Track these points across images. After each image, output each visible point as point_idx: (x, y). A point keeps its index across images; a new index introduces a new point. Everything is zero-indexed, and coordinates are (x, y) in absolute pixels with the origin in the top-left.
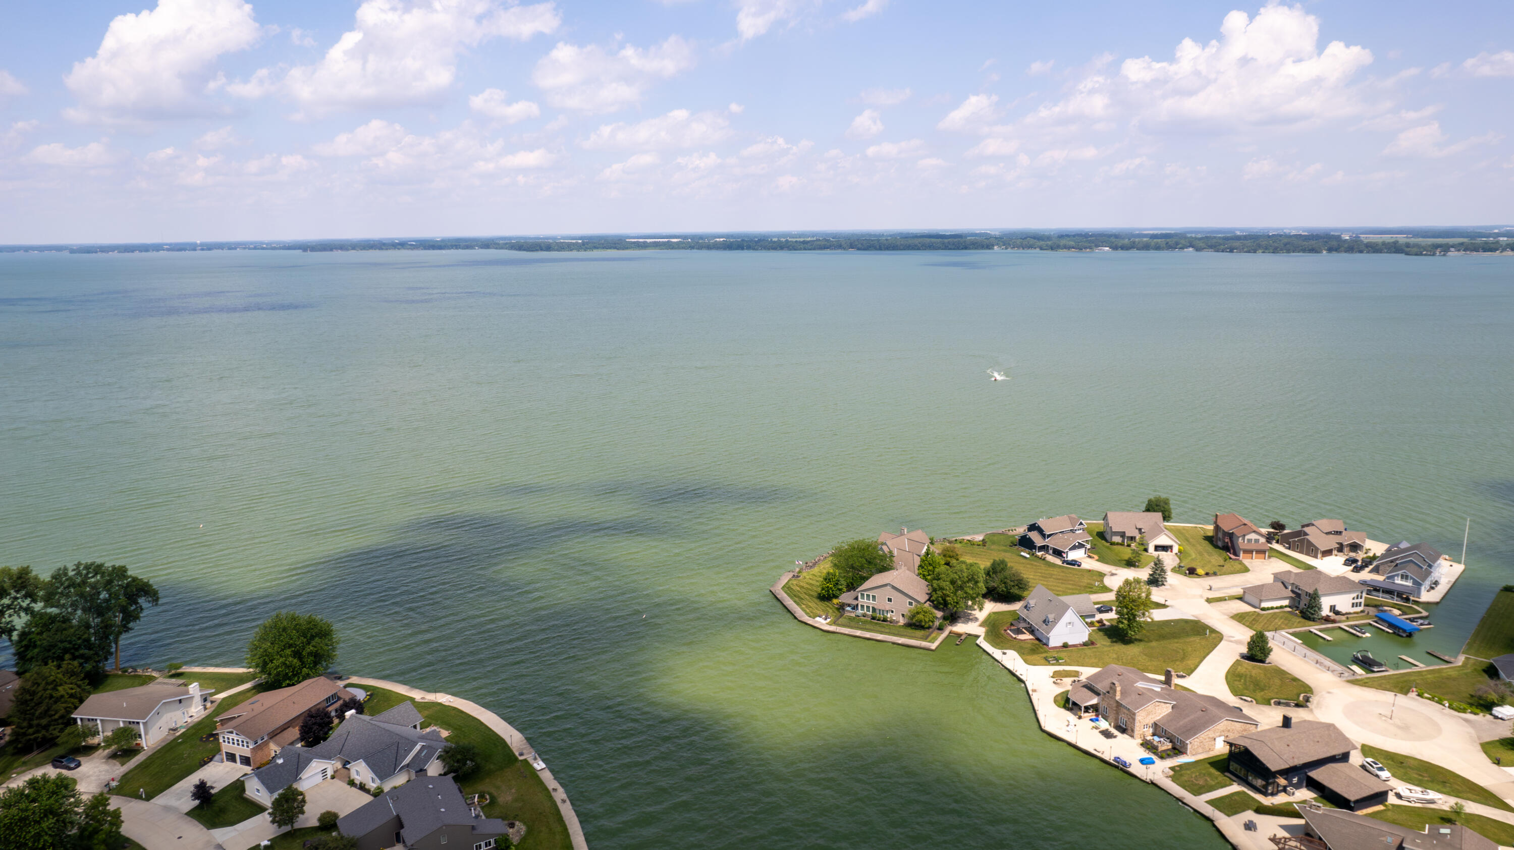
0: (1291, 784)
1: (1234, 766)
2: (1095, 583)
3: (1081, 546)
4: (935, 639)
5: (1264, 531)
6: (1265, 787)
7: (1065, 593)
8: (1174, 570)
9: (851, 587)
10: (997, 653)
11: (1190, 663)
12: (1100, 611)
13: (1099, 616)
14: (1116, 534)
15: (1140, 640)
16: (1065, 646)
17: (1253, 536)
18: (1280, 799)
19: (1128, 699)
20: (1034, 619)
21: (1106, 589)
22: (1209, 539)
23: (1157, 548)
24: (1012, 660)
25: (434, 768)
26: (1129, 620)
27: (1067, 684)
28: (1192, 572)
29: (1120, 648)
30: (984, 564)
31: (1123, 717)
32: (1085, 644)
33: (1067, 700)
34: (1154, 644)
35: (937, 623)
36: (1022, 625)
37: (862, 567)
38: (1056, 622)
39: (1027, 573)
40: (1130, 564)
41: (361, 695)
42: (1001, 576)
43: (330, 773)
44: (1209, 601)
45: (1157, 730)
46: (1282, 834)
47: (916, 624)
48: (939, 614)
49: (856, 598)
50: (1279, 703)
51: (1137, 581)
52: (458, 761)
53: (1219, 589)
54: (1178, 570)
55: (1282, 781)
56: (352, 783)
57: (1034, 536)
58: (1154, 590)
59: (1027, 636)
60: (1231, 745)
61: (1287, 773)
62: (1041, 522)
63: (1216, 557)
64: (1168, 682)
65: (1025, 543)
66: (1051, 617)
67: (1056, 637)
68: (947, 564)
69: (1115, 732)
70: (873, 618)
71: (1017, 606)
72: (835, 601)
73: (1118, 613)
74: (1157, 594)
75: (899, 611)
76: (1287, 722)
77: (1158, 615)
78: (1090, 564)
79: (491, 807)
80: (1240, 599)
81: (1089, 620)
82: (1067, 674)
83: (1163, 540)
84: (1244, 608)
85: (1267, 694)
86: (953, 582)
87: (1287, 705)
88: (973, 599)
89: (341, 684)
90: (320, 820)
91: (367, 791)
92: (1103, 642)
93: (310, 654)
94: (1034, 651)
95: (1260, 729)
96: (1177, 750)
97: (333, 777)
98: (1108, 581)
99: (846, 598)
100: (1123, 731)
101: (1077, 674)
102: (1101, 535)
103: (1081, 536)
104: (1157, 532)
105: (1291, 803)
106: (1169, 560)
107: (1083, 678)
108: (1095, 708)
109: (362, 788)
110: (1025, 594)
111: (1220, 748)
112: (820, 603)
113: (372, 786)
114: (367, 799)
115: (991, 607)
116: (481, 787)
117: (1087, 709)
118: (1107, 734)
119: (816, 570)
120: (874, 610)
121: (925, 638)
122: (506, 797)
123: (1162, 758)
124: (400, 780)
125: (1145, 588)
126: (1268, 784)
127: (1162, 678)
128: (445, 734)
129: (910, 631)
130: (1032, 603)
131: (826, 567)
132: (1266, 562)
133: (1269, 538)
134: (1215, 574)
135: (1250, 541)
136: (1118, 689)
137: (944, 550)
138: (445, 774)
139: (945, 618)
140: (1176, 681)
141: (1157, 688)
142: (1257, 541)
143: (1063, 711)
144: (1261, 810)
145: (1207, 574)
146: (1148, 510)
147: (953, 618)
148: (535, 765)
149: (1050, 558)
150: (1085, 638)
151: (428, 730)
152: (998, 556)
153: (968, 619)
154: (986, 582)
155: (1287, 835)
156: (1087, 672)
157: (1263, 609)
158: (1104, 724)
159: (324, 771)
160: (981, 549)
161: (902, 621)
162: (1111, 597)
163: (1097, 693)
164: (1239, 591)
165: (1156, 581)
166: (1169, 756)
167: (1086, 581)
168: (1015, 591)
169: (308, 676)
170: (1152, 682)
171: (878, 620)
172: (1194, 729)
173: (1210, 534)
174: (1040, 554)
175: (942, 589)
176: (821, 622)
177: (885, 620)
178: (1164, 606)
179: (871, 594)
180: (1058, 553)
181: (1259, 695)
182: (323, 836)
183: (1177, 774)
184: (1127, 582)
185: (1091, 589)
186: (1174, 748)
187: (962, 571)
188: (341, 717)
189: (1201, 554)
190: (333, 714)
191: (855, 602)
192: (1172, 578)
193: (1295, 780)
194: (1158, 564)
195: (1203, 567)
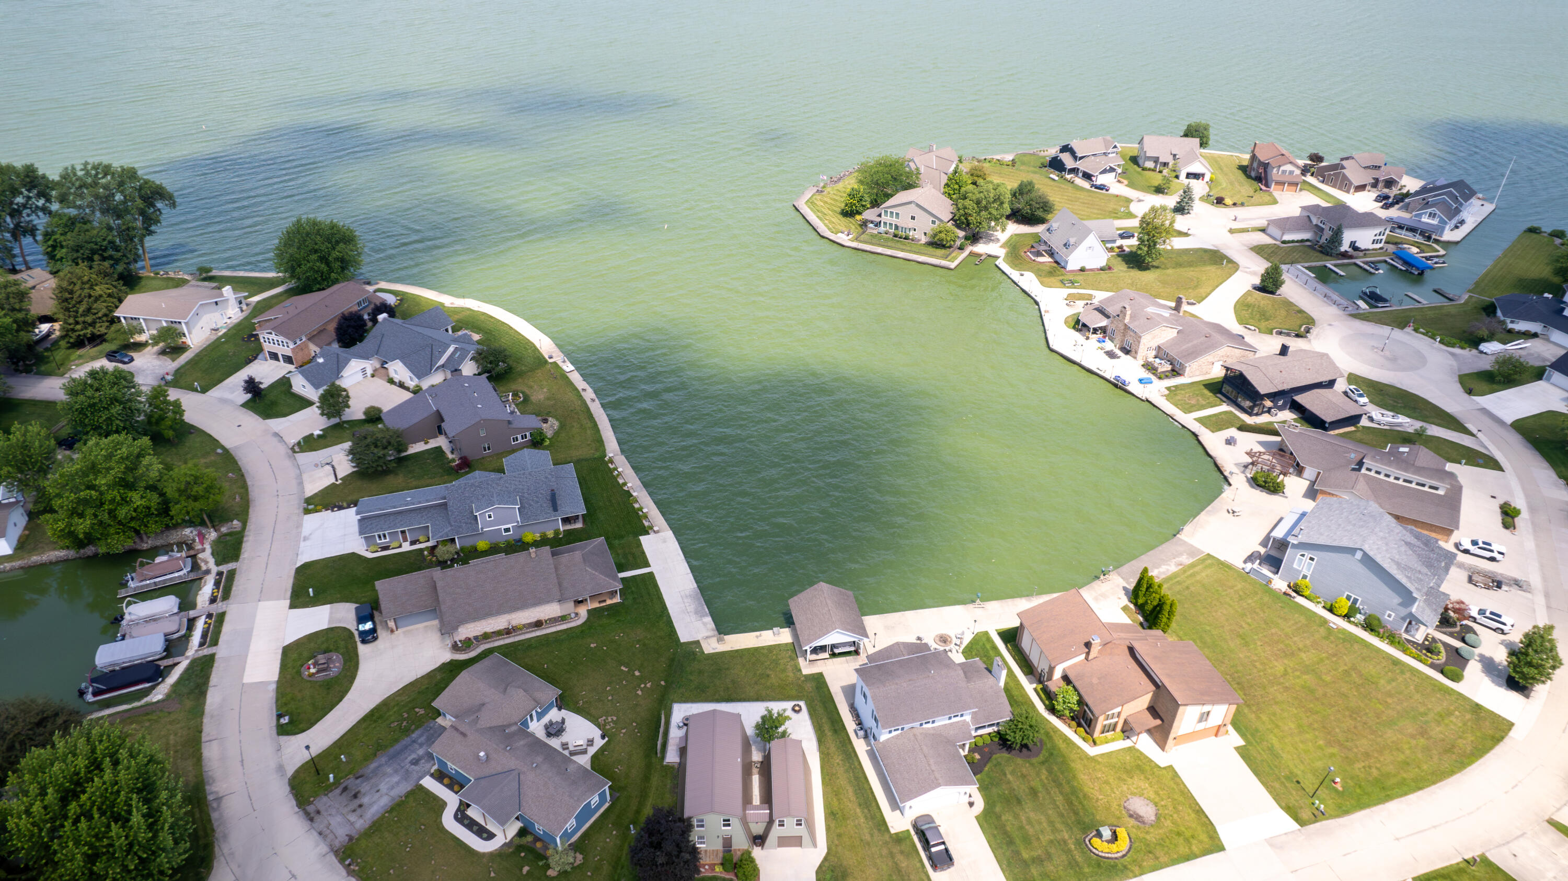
0: (1276, 406)
1: (1226, 388)
2: (1121, 207)
3: (1112, 170)
4: (955, 258)
5: (1301, 163)
6: (1252, 408)
7: (1089, 218)
8: (1202, 199)
9: (875, 204)
10: (1014, 274)
11: (1202, 291)
12: (1122, 236)
13: (1120, 242)
14: (1149, 158)
15: (1157, 267)
16: (1082, 270)
17: (1289, 167)
18: (1264, 419)
19: (1136, 323)
20: (1056, 243)
21: (1131, 215)
22: (1243, 169)
23: (1189, 175)
24: (1028, 281)
25: (469, 368)
26: (1149, 246)
27: (1079, 306)
28: (1220, 201)
29: (1136, 274)
30: (1010, 184)
31: (1130, 339)
32: (1102, 269)
33: (1078, 321)
34: (1170, 271)
35: (958, 243)
36: (1042, 248)
37: (887, 184)
38: (1076, 245)
39: (1054, 197)
40: (1159, 190)
41: (391, 300)
42: (1027, 197)
43: (369, 372)
44: (1231, 231)
45: (1160, 353)
46: (1259, 448)
47: (937, 243)
48: (961, 234)
49: (880, 215)
50: (1280, 333)
51: (1164, 208)
52: (491, 363)
53: (1244, 220)
54: (1206, 198)
55: (1268, 403)
56: (391, 381)
57: (1066, 159)
58: (1179, 218)
59: (1046, 259)
60: (1227, 369)
61: (1273, 396)
62: (1075, 144)
63: (1247, 187)
64: (1177, 308)
65: (1056, 164)
66: (1072, 241)
67: (1074, 261)
68: (974, 183)
69: (1119, 353)
70: (895, 236)
71: (1039, 229)
72: (858, 217)
73: (1140, 239)
74: (1181, 223)
75: (921, 229)
76: (1284, 350)
77: (1178, 243)
78: (1118, 188)
79: (525, 404)
80: (1263, 230)
81: (1109, 245)
82: (1081, 297)
83: (1196, 168)
84: (1264, 239)
85: (1271, 324)
86: (978, 202)
87: (1288, 335)
88: (996, 219)
89: (370, 289)
90: (365, 413)
91: (407, 389)
92: (1120, 267)
93: (337, 259)
94: (1051, 273)
95: (1257, 355)
96: (1176, 372)
97: (373, 376)
98: (1134, 208)
99: (870, 214)
100: (1127, 352)
101: (1090, 297)
102: (1134, 160)
103: (1114, 160)
104: (1192, 158)
105: (1272, 423)
106: (1199, 188)
107: (1096, 302)
108: (1104, 330)
109: (402, 385)
110: (1049, 216)
111: (1217, 372)
112: (844, 219)
113: (411, 384)
114: (407, 395)
115: (1013, 228)
116: (514, 387)
117: (1095, 331)
118: (1111, 355)
119: (840, 185)
120: (897, 227)
121: (945, 257)
122: (539, 395)
123: (1160, 378)
124: (437, 378)
125: (1170, 215)
126: (1255, 405)
127: (1173, 304)
128: (476, 337)
129: (931, 250)
130: (1055, 225)
131: (851, 183)
132: (1297, 195)
133: (1305, 170)
134: (1242, 204)
135: (1284, 172)
136: (1129, 313)
137: (972, 169)
138: (479, 374)
139: (966, 238)
140: (1185, 307)
141: (1166, 314)
142: (1291, 172)
143: (1073, 331)
144: (1244, 428)
145: (1235, 204)
146: (1186, 135)
147: (974, 238)
148: (565, 368)
149: (1079, 181)
150: (1103, 263)
151: (460, 333)
152: (1025, 177)
153: (990, 239)
154: (1011, 203)
155: (1262, 450)
156: (1100, 296)
157: (1284, 242)
158: (1109, 345)
159: (364, 370)
160: (1010, 169)
161: (924, 240)
162: (1134, 223)
163: (1108, 317)
164: (1263, 223)
165: (1180, 209)
166: (1167, 377)
167: (1111, 206)
168: (1039, 213)
169: (336, 282)
170: (1162, 308)
171: (900, 237)
172: (1194, 354)
173: (1245, 163)
174: (1068, 177)
175: (965, 208)
176: (843, 238)
177: (906, 238)
178: (1186, 235)
179: (895, 210)
180: (1087, 176)
181: (1263, 324)
182: (370, 428)
183: (1172, 393)
184: (1153, 210)
185: (1115, 215)
186: (1173, 370)
187: (988, 191)
188: (375, 321)
189: (1232, 183)
190: (366, 317)
191: (878, 219)
192: (1199, 207)
193: (1280, 403)
194: (1187, 192)
195: (1232, 197)
